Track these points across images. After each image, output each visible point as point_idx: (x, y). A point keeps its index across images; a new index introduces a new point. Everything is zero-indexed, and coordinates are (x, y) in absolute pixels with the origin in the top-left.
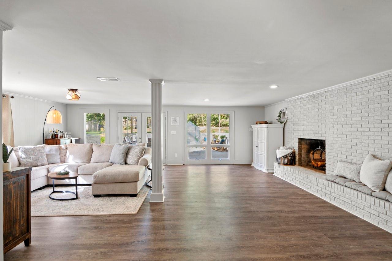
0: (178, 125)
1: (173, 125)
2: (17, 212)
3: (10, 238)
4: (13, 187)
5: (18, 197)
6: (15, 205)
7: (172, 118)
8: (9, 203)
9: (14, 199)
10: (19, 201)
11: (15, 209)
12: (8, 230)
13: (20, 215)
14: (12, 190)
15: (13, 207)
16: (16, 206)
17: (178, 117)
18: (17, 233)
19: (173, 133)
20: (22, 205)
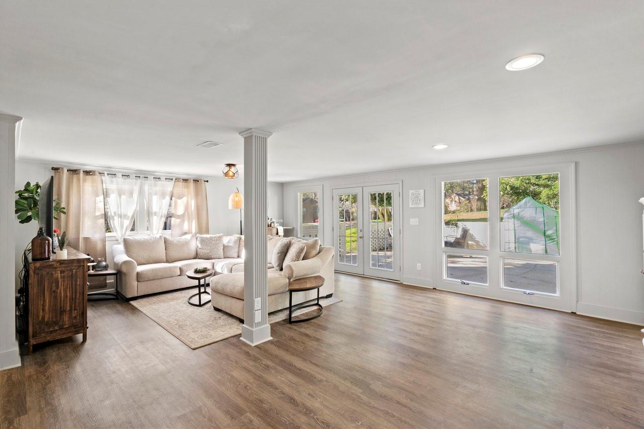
0: (422, 205)
1: (413, 206)
2: (67, 303)
3: (56, 327)
4: (61, 276)
5: (68, 287)
6: (62, 294)
7: (411, 192)
8: (54, 292)
9: (62, 288)
10: (70, 291)
11: (62, 299)
12: (52, 318)
13: (71, 307)
14: (60, 279)
15: (61, 296)
16: (64, 296)
17: (422, 191)
18: (65, 325)
19: (414, 221)
20: (74, 297)
